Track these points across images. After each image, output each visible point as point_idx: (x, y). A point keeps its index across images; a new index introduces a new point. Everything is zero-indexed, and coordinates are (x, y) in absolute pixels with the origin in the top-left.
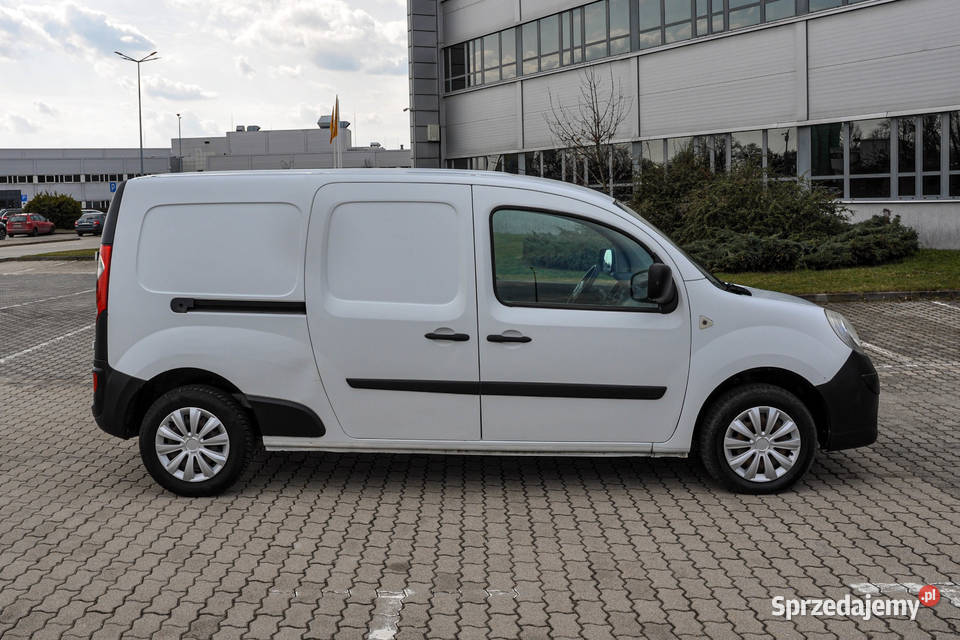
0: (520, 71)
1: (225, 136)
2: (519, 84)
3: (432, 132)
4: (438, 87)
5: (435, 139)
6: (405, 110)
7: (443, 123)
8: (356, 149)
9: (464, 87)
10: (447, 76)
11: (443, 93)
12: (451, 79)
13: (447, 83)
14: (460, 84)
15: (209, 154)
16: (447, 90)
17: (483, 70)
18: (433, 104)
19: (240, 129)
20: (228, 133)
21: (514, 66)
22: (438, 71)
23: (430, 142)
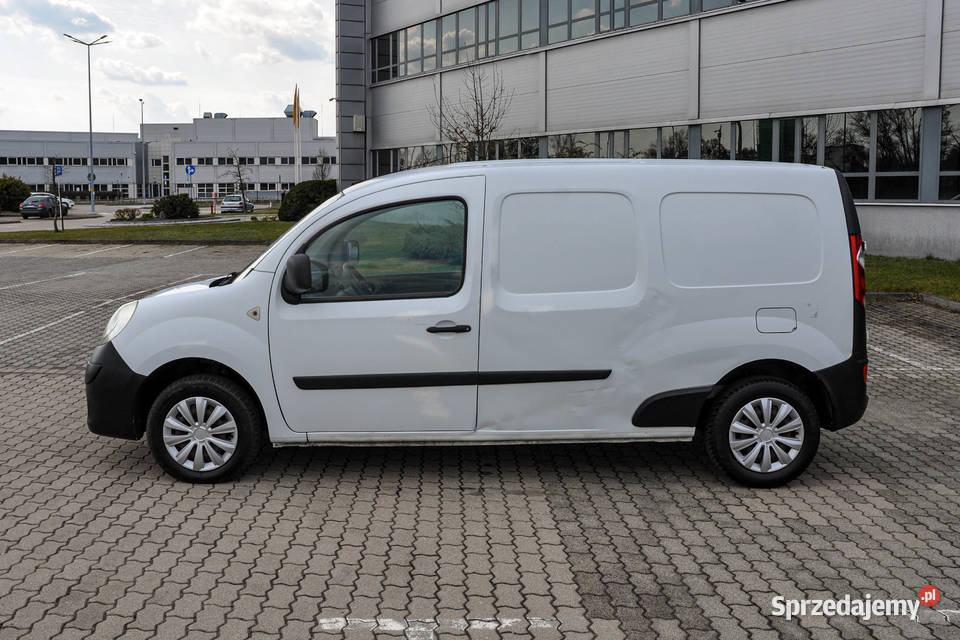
0: (439, 64)
1: (192, 122)
2: (438, 76)
3: (358, 123)
4: (365, 77)
5: (360, 130)
6: (331, 100)
7: (369, 113)
8: (323, 139)
9: (388, 78)
10: (373, 67)
11: (369, 83)
12: (377, 70)
13: (373, 74)
14: (384, 75)
15: (175, 140)
16: (373, 81)
17: (406, 62)
18: (360, 93)
19: (207, 116)
20: (194, 120)
21: (434, 58)
22: (365, 61)
23: (355, 132)
